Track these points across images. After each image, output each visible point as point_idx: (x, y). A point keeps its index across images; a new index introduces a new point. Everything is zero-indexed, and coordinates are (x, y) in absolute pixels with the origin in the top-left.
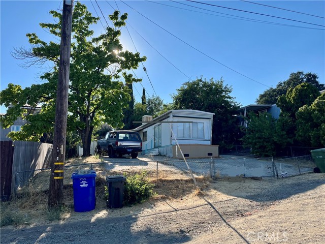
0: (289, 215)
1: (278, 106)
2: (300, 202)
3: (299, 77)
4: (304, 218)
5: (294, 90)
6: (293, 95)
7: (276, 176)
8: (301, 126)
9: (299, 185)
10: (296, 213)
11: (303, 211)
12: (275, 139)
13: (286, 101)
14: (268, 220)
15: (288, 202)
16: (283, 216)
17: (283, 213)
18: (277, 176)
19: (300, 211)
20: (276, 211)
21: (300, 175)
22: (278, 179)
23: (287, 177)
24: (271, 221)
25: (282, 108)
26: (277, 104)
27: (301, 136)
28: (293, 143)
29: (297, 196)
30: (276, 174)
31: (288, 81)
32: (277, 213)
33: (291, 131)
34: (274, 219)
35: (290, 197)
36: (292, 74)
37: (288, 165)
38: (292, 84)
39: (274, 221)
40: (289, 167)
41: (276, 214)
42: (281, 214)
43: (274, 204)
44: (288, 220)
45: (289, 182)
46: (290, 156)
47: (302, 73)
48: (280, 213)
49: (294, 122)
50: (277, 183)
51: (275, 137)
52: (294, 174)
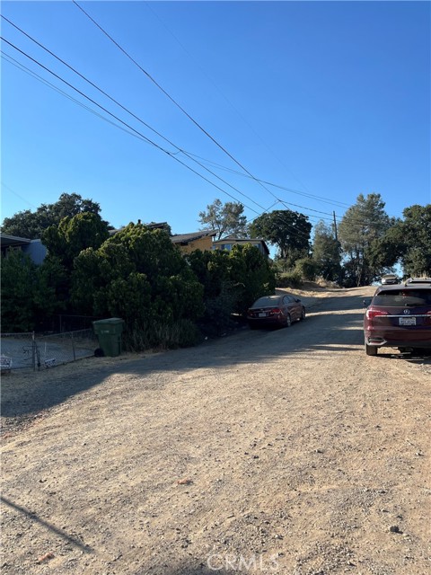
0: (73, 432)
1: (43, 244)
2: (86, 406)
3: (74, 202)
4: (98, 433)
5: (72, 220)
6: (70, 229)
7: (36, 366)
8: (80, 282)
9: (75, 378)
10: (84, 425)
11: (94, 420)
12: (37, 300)
13: (57, 236)
14: (38, 447)
15: (66, 410)
16: (63, 434)
17: (61, 429)
18: (39, 365)
19: (89, 421)
20: (48, 428)
21: (75, 361)
22: (39, 370)
23: (54, 367)
24: (43, 448)
25: (50, 247)
26: (43, 239)
27: (78, 298)
28: (65, 308)
29: (77, 396)
30: (36, 362)
31: (56, 204)
32: (51, 431)
33: (63, 288)
34: (48, 443)
35: (65, 400)
36: (65, 196)
37: (55, 345)
38: (62, 211)
39: (49, 447)
40: (56, 349)
41: (51, 433)
42: (59, 432)
43: (40, 417)
44: (73, 441)
45: (60, 374)
46: (57, 330)
47: (79, 197)
48: (56, 430)
49: (69, 273)
50: (40, 378)
51: (36, 298)
52: (66, 360)
